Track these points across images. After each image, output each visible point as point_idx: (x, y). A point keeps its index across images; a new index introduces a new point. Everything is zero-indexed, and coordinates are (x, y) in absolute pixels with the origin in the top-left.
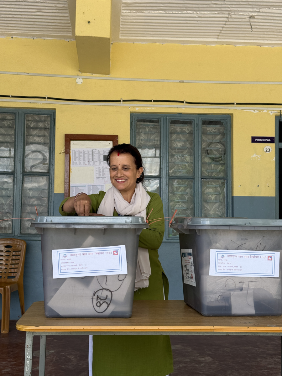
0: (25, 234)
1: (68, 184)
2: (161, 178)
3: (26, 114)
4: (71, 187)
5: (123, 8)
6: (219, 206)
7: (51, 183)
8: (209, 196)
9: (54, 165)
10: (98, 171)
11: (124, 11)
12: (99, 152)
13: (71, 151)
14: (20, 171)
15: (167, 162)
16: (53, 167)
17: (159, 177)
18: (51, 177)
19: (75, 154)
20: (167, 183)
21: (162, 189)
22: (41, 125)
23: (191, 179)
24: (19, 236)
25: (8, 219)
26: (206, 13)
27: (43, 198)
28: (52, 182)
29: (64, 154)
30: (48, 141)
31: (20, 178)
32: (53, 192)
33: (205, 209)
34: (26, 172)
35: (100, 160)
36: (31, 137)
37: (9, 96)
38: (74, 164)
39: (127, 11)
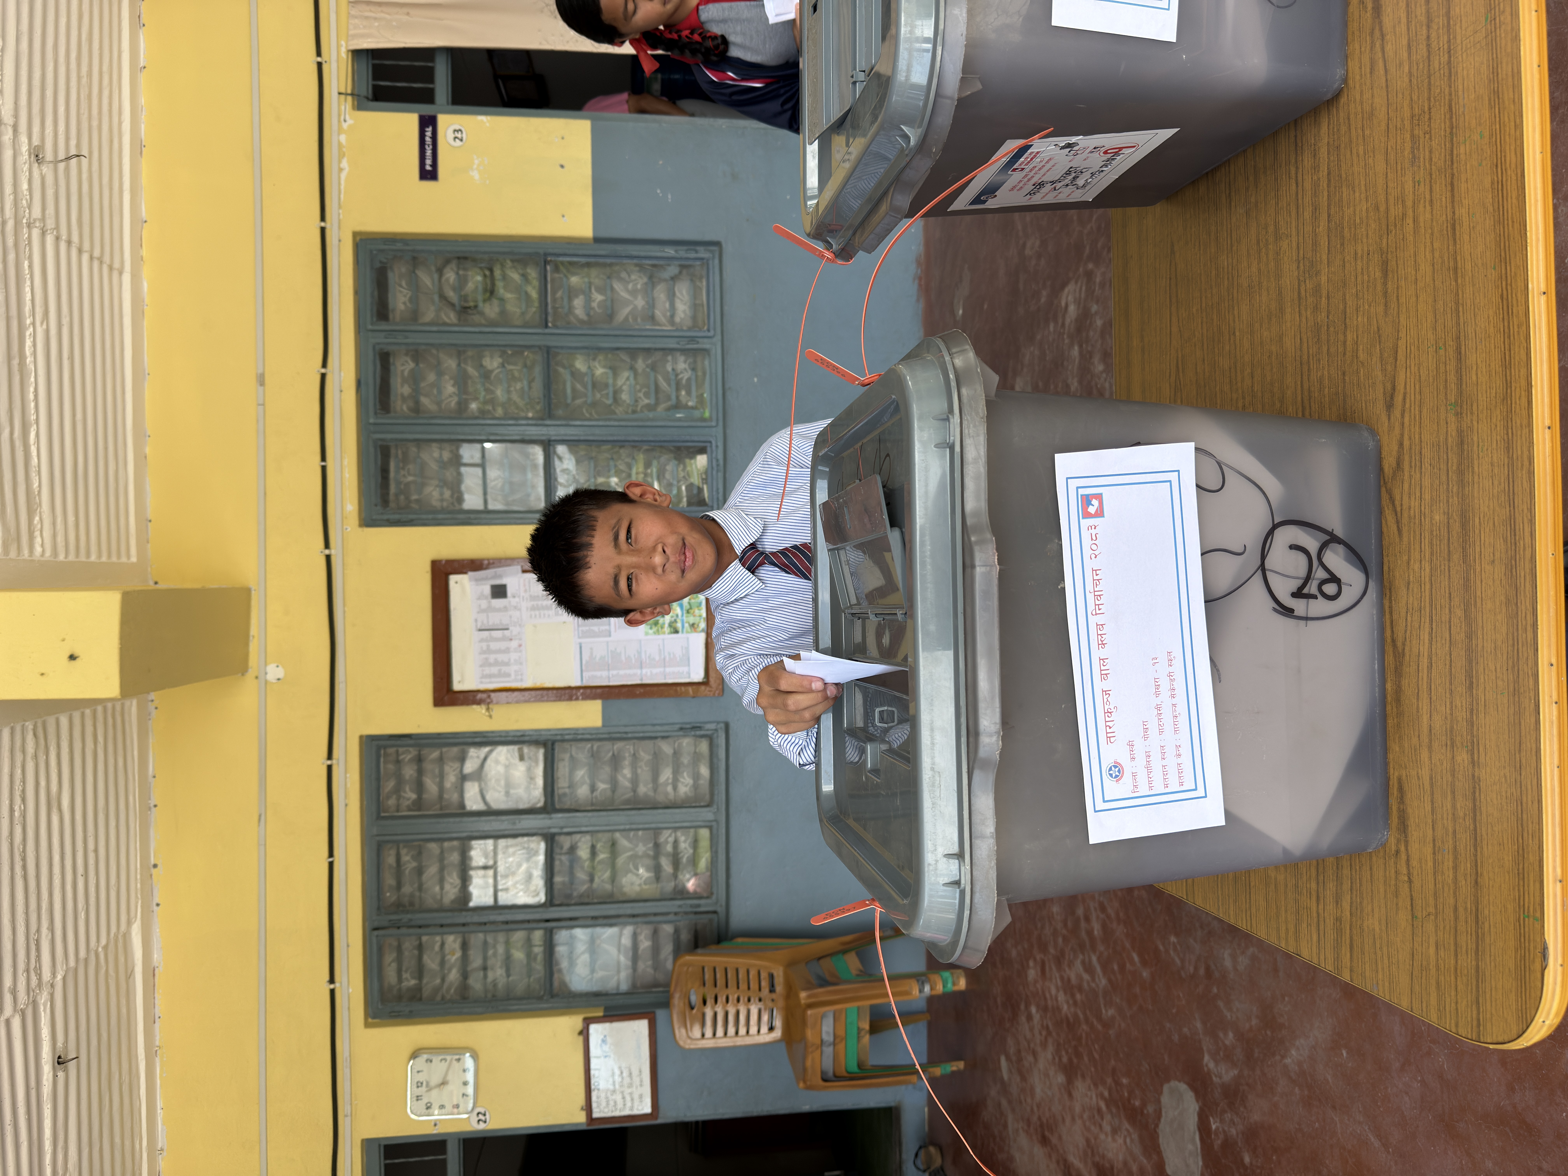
0: (712, 794)
1: (574, 691)
2: (549, 441)
3: (379, 813)
4: (586, 683)
5: (26, 552)
6: (620, 279)
7: (576, 737)
8: (593, 309)
9: (525, 731)
10: (537, 613)
11: (38, 549)
12: (481, 611)
13: (482, 687)
14: (544, 819)
15: (503, 422)
16: (531, 733)
17: (548, 446)
18: (559, 737)
19: (491, 676)
20: (564, 422)
21: (582, 438)
22: (409, 772)
23: (548, 358)
24: (718, 809)
25: (671, 839)
26: (28, 296)
27: (616, 753)
28: (573, 732)
29: (491, 706)
30: (455, 750)
31: (562, 818)
32: (597, 729)
33: (630, 320)
34: (546, 802)
35: (505, 609)
36: (446, 796)
37: (331, 865)
38: (519, 677)
39: (38, 540)
